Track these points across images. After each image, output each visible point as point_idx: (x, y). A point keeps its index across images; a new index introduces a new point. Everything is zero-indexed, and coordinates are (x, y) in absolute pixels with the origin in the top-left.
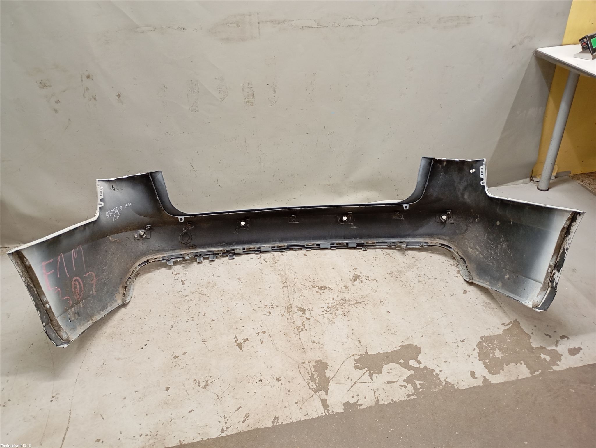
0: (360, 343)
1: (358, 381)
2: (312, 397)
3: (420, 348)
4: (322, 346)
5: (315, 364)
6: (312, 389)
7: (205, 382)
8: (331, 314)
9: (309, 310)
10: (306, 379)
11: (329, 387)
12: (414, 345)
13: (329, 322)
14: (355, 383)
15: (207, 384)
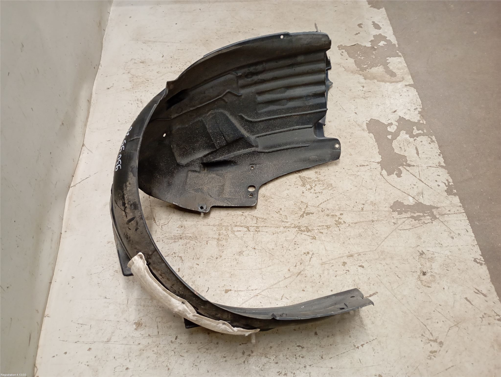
0: (364, 166)
1: (418, 177)
2: (442, 222)
3: (372, 119)
4: (369, 202)
5: (397, 213)
6: (432, 220)
7: (432, 343)
8: (316, 185)
9: (307, 207)
10: (419, 225)
11: (428, 204)
12: (368, 122)
13: (330, 189)
14: (421, 180)
15: (435, 341)
